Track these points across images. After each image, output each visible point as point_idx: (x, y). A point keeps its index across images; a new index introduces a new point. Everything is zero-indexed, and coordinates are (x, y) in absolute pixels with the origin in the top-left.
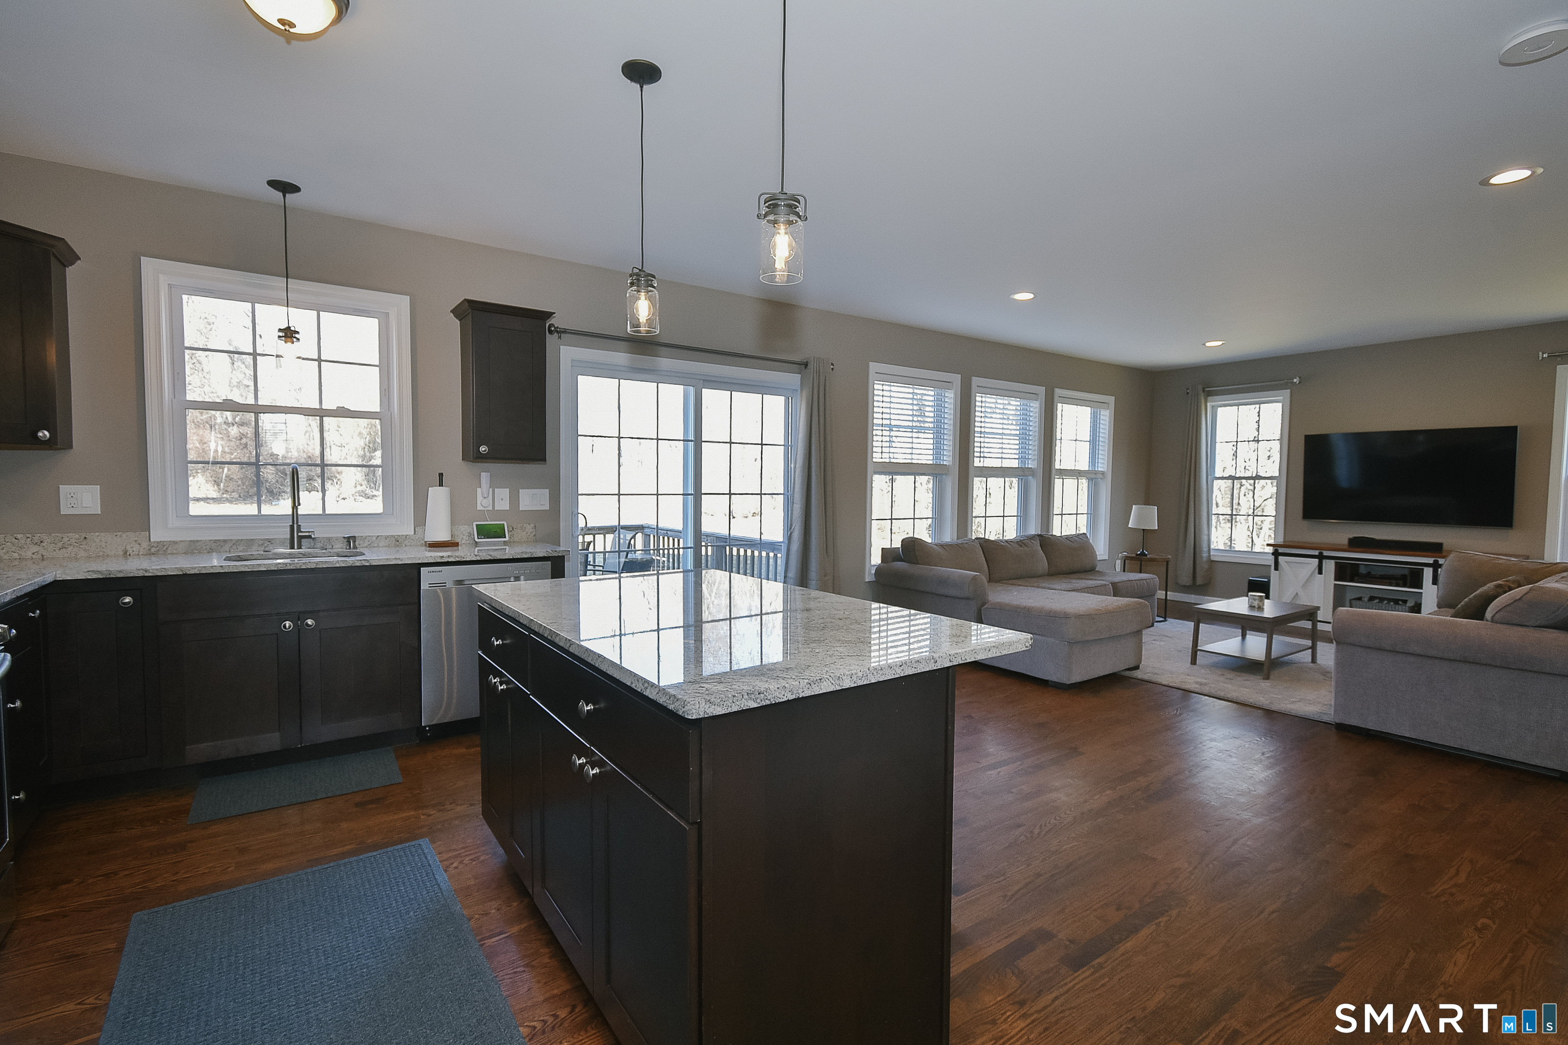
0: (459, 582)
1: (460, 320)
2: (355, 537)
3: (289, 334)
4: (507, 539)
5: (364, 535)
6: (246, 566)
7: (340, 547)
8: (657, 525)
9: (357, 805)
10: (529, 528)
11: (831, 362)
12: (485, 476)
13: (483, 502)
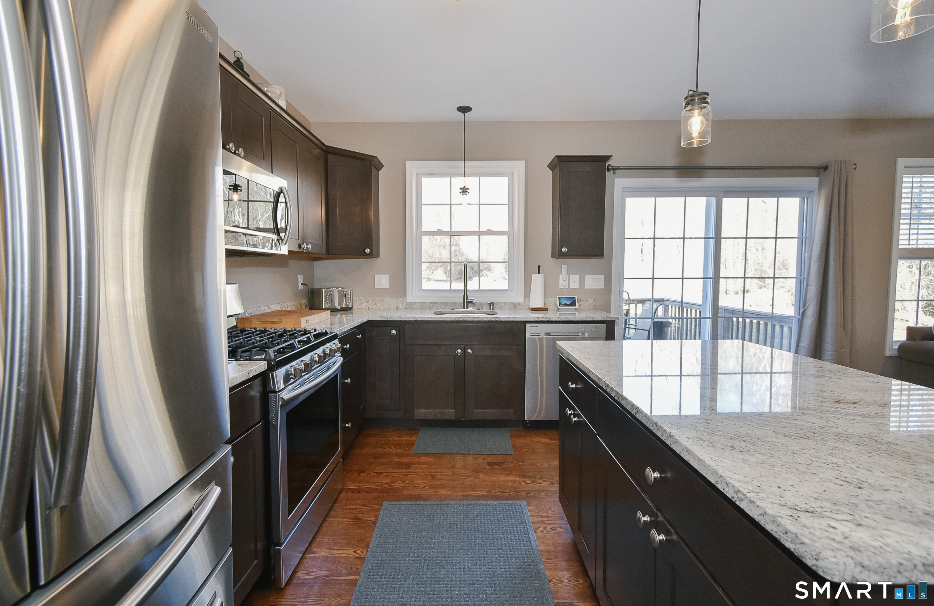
0: (548, 334)
1: (552, 171)
2: (493, 303)
3: (464, 190)
4: (577, 307)
5: (498, 302)
6: (442, 317)
7: (486, 308)
8: (682, 300)
9: (489, 464)
10: (591, 300)
11: (853, 162)
12: (564, 267)
13: (562, 283)
